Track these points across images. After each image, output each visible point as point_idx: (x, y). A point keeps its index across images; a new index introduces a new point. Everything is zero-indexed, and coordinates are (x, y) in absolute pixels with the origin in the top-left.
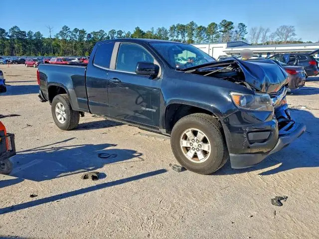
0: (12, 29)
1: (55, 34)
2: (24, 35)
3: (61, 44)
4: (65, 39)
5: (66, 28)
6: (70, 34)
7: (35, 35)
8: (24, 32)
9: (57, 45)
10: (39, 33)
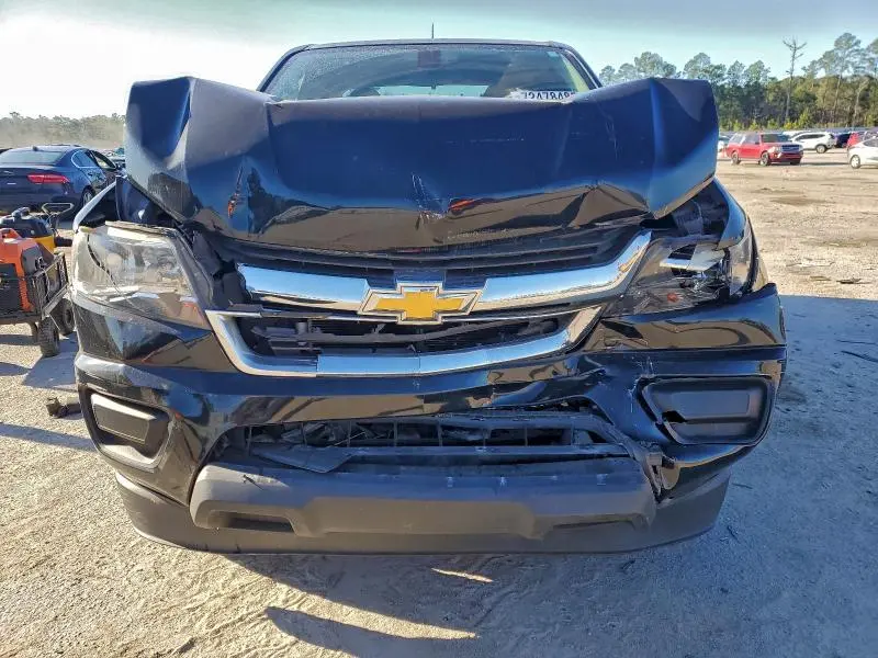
0: (692, 62)
1: (807, 64)
2: (719, 76)
3: (820, 93)
4: (837, 77)
5: (847, 41)
6: (857, 60)
7: (747, 74)
8: (719, 67)
9: (808, 95)
10: (758, 67)
